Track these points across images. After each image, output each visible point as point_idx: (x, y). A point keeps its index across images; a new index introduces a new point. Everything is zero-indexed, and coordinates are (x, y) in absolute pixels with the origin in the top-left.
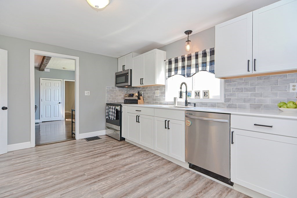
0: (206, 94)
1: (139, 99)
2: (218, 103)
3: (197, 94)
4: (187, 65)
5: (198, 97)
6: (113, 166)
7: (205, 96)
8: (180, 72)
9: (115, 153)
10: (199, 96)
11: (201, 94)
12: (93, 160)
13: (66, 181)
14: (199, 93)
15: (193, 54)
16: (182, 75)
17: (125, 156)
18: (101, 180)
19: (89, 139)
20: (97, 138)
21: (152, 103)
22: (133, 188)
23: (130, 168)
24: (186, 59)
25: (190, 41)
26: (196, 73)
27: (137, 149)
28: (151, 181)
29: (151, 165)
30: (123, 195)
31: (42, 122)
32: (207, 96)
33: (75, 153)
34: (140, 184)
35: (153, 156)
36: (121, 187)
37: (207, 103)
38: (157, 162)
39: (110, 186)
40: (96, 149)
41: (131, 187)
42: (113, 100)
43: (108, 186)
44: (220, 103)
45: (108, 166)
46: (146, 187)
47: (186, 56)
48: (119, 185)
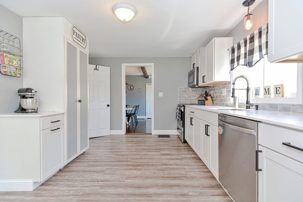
0: (278, 90)
1: (207, 99)
2: (293, 105)
3: (267, 91)
4: (249, 50)
5: (267, 95)
6: (155, 162)
7: (277, 93)
8: (242, 61)
9: (168, 152)
10: (269, 94)
11: (272, 91)
12: (146, 153)
13: (118, 161)
14: (268, 89)
15: (256, 32)
16: (244, 65)
17: (173, 157)
18: (136, 169)
19: (160, 136)
20: (168, 136)
21: (219, 104)
22: (149, 185)
23: (166, 168)
24: (248, 41)
25: (252, 14)
26: (260, 60)
27: (191, 154)
28: (171, 186)
29: (188, 173)
30: (137, 186)
31: (148, 118)
32: (280, 93)
33: (141, 144)
34: (158, 184)
35: (201, 166)
36: (142, 180)
37: (277, 105)
38: (199, 172)
39: (136, 176)
40: (157, 145)
41: (149, 184)
42: (186, 101)
43: (135, 175)
44: (297, 105)
45: (151, 161)
46: (160, 190)
47: (248, 37)
48: (142, 178)
